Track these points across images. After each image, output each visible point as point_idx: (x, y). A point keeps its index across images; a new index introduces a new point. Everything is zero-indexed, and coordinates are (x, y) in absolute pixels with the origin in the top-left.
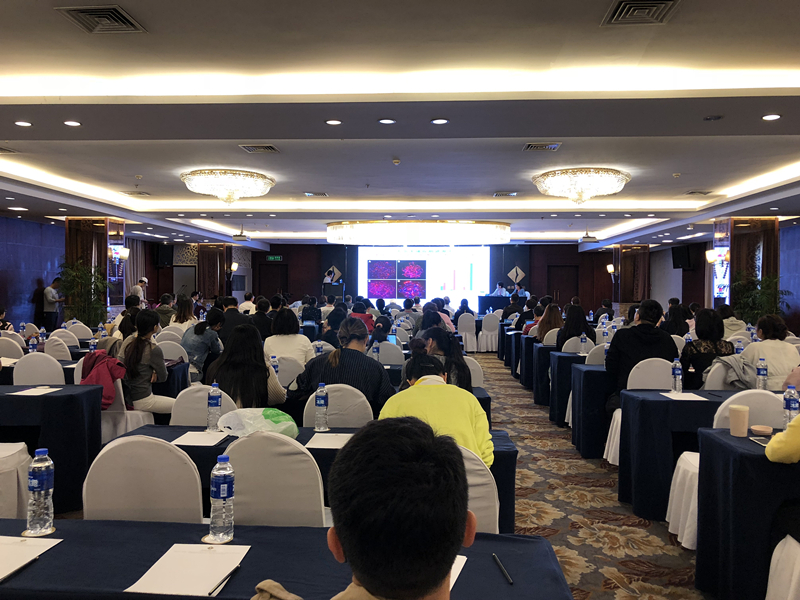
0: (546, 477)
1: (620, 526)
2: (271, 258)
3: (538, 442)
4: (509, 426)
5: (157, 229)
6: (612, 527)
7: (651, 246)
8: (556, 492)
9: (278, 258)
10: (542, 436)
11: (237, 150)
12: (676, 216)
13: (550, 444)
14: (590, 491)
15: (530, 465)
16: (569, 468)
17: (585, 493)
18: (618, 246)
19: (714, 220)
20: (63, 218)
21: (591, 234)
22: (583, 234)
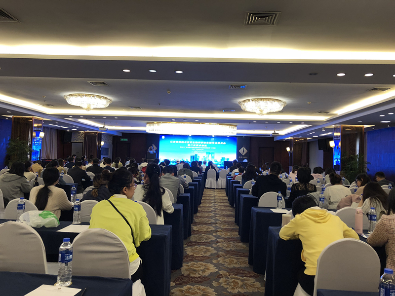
0: (218, 251)
1: (243, 277)
2: (122, 140)
3: (224, 233)
4: (213, 225)
5: (61, 124)
6: (239, 277)
7: (308, 138)
8: (219, 259)
9: (126, 140)
10: (227, 230)
11: (87, 84)
12: (316, 124)
13: (229, 234)
14: (236, 259)
15: (213, 245)
16: (232, 247)
17: (234, 259)
18: (292, 138)
19: (334, 126)
20: (11, 116)
21: (276, 132)
22: (273, 132)
